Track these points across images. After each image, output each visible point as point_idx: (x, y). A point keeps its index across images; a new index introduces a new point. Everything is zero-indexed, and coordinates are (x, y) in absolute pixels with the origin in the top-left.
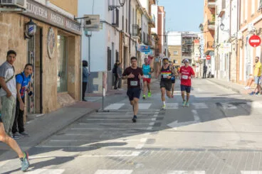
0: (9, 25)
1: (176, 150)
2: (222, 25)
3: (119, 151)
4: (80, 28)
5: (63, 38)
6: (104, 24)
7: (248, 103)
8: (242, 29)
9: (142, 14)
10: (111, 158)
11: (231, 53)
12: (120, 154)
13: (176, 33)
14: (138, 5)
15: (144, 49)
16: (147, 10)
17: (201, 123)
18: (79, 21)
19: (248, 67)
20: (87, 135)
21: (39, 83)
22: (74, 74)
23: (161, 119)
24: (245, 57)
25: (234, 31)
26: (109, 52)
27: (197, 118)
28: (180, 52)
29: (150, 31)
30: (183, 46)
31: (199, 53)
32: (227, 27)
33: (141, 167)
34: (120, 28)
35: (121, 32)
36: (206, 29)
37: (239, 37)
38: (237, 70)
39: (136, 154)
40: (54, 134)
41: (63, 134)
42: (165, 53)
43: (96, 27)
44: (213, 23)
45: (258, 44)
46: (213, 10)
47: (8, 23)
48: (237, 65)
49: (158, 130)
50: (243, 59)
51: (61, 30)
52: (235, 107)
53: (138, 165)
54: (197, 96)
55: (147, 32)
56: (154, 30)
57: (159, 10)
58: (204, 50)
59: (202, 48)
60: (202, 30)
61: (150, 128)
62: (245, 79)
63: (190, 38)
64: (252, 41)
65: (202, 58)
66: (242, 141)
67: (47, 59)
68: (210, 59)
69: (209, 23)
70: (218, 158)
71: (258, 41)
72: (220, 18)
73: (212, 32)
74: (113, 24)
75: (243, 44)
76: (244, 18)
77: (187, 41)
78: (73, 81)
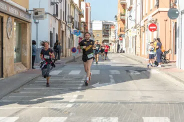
1: (98, 103)
2: (130, 16)
3: (58, 104)
4: (30, 17)
5: (18, 24)
6: (47, 15)
7: (148, 70)
8: (144, 20)
9: (75, 8)
11: (136, 36)
12: (58, 106)
14: (72, 2)
15: (76, 33)
16: (78, 5)
17: (115, 84)
18: (30, 12)
20: (35, 92)
22: (26, 49)
24: (146, 39)
25: (138, 21)
26: (51, 34)
27: (112, 81)
28: (101, 35)
29: (80, 20)
30: (103, 31)
31: (114, 35)
32: (133, 18)
33: (73, 115)
34: (59, 18)
35: (60, 21)
36: (119, 19)
37: (142, 25)
38: (141, 48)
39: (70, 106)
40: (11, 92)
41: (18, 92)
42: (91, 36)
43: (42, 17)
44: (124, 15)
45: (154, 30)
46: (124, 6)
48: (141, 44)
49: (85, 89)
51: (17, 19)
52: (139, 73)
53: (71, 114)
54: (113, 65)
55: (78, 21)
56: (83, 19)
57: (87, 6)
58: (118, 33)
60: (117, 20)
61: (80, 88)
63: (108, 25)
64: (151, 28)
65: (116, 39)
66: (144, 96)
67: (7, 39)
68: (122, 40)
69: (122, 15)
70: (127, 108)
71: (155, 28)
72: (129, 12)
73: (123, 21)
74: (54, 15)
75: (144, 29)
76: (145, 12)
77: (106, 27)
78: (25, 55)
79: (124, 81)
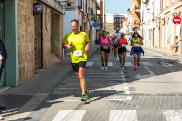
0: (25, 5)
1: (156, 95)
2: (148, 9)
4: (63, 8)
8: (164, 12)
9: (93, 0)
10: (114, 101)
11: (154, 29)
12: (118, 98)
13: (110, 14)
15: (95, 25)
17: (157, 76)
18: (62, 3)
19: (169, 38)
21: (40, 48)
23: (127, 73)
24: (167, 31)
25: (157, 14)
29: (96, 13)
30: (115, 23)
31: (126, 28)
32: (152, 10)
34: (82, 10)
35: (83, 12)
36: (133, 12)
37: (162, 18)
38: (160, 40)
40: (59, 84)
41: (65, 84)
44: (139, 8)
45: (179, 23)
47: (24, 3)
48: (160, 37)
50: (165, 32)
51: (52, 9)
52: (171, 65)
56: (99, 12)
58: (132, 26)
59: (130, 25)
60: (130, 13)
61: (124, 79)
62: (166, 46)
63: (119, 18)
64: (175, 20)
65: (130, 32)
69: (136, 8)
71: (179, 20)
72: (145, 5)
73: (138, 14)
74: (79, 7)
75: (165, 22)
76: (166, 4)
77: (117, 20)
78: (58, 46)
79: (164, 73)
